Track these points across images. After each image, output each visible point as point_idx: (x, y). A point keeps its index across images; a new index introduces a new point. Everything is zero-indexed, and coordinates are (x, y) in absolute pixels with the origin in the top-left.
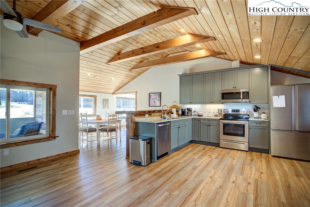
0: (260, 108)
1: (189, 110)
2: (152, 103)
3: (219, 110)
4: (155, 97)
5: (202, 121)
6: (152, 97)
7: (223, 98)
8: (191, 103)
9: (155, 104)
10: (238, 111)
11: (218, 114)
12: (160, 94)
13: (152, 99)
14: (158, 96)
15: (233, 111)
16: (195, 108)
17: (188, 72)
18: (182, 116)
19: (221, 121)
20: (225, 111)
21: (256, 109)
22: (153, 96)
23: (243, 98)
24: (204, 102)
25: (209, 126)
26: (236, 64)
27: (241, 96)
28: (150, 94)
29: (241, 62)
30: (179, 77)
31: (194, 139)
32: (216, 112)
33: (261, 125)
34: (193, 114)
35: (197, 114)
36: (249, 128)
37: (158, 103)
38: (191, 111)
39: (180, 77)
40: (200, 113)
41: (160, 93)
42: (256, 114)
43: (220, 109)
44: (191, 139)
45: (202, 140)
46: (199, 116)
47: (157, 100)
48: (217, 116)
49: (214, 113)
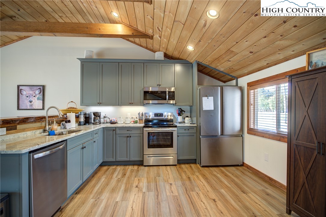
0: (184, 112)
1: (97, 115)
2: (25, 103)
3: (139, 114)
4: (31, 92)
5: (118, 131)
6: (24, 93)
7: (145, 99)
8: (100, 104)
9: (32, 105)
10: (161, 115)
11: (138, 119)
12: (43, 89)
13: (24, 97)
14: (37, 92)
15: (156, 115)
16: (106, 111)
17: (95, 57)
18: (85, 124)
19: (145, 129)
20: (147, 115)
21: (181, 112)
22: (26, 92)
23: (169, 99)
24: (118, 102)
25: (128, 138)
26: (159, 56)
27: (167, 97)
28: (21, 88)
29: (166, 56)
30: (80, 62)
31: (107, 160)
32: (136, 117)
33: (189, 132)
34: (102, 120)
35: (108, 121)
36: (178, 136)
37: (38, 104)
38: (99, 116)
39: (81, 62)
40: (113, 119)
41: (44, 87)
42: (180, 119)
43: (141, 113)
44: (101, 161)
45: (119, 159)
46: (112, 123)
47: (36, 98)
48: (136, 122)
49: (132, 118)
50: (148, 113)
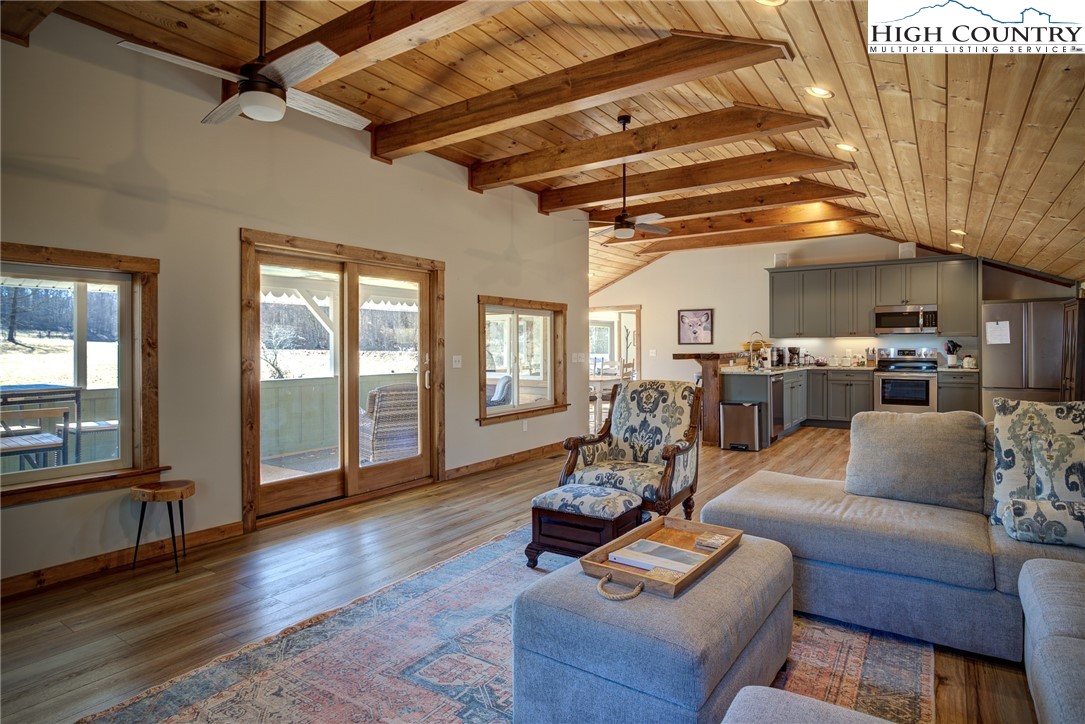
0: (960, 346)
1: (794, 351)
2: (688, 336)
3: (867, 351)
4: (695, 319)
5: (831, 376)
6: (686, 320)
7: (879, 324)
8: (799, 335)
9: (696, 338)
10: (912, 353)
11: (865, 360)
12: (710, 314)
13: (686, 326)
14: (703, 319)
15: (901, 352)
16: (807, 345)
17: (789, 262)
18: (778, 365)
19: (876, 374)
20: (883, 352)
21: (953, 348)
22: (689, 319)
23: (924, 325)
24: (830, 332)
25: (848, 387)
26: (907, 250)
27: (921, 321)
28: (682, 313)
29: (919, 246)
30: (768, 273)
31: (812, 417)
32: (861, 356)
33: (963, 381)
34: (802, 361)
35: (812, 361)
36: (939, 388)
37: (704, 336)
38: (798, 354)
39: (771, 273)
40: (821, 359)
41: (712, 310)
42: (951, 360)
43: (871, 349)
44: (802, 418)
45: (832, 417)
46: (818, 364)
47: (702, 328)
48: (863, 364)
49: (855, 357)
50: (885, 350)
